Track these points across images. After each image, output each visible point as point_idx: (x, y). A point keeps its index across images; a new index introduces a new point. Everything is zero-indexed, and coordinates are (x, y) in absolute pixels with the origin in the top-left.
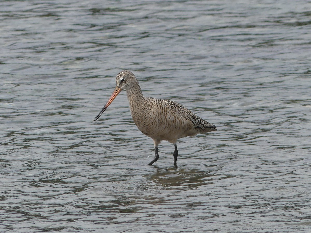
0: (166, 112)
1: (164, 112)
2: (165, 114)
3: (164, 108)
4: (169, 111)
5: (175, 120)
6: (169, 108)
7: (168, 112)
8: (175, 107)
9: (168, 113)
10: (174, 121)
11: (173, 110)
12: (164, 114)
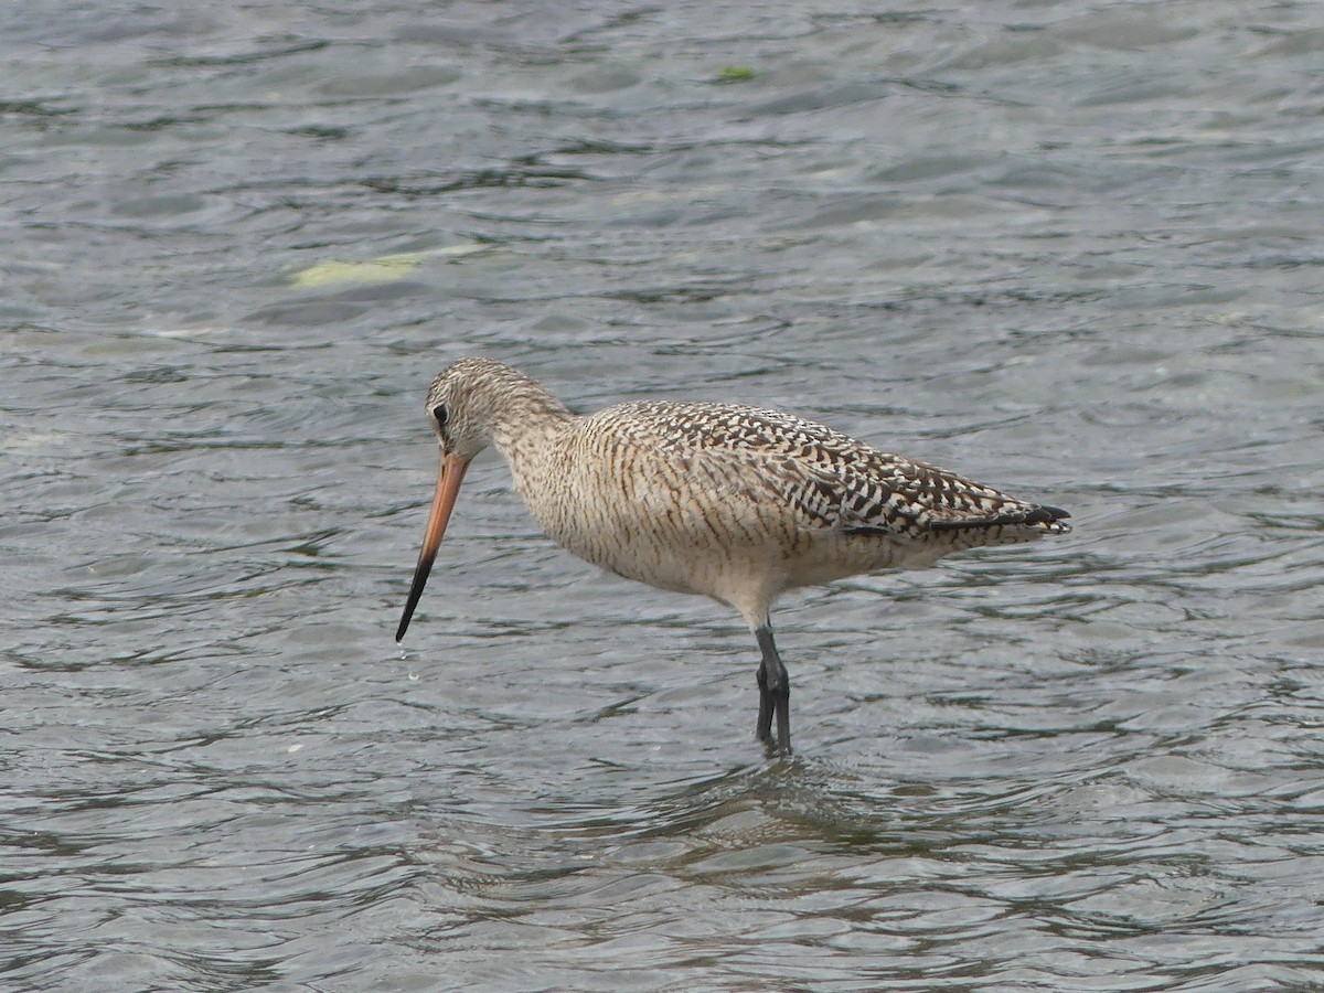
0: (630, 468)
1: (618, 472)
2: (623, 482)
3: (620, 448)
4: (646, 466)
5: (673, 507)
6: (649, 448)
7: (642, 471)
8: (693, 444)
9: (638, 476)
10: (669, 512)
11: (672, 457)
12: (619, 480)
